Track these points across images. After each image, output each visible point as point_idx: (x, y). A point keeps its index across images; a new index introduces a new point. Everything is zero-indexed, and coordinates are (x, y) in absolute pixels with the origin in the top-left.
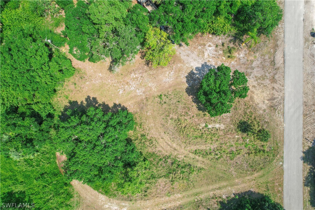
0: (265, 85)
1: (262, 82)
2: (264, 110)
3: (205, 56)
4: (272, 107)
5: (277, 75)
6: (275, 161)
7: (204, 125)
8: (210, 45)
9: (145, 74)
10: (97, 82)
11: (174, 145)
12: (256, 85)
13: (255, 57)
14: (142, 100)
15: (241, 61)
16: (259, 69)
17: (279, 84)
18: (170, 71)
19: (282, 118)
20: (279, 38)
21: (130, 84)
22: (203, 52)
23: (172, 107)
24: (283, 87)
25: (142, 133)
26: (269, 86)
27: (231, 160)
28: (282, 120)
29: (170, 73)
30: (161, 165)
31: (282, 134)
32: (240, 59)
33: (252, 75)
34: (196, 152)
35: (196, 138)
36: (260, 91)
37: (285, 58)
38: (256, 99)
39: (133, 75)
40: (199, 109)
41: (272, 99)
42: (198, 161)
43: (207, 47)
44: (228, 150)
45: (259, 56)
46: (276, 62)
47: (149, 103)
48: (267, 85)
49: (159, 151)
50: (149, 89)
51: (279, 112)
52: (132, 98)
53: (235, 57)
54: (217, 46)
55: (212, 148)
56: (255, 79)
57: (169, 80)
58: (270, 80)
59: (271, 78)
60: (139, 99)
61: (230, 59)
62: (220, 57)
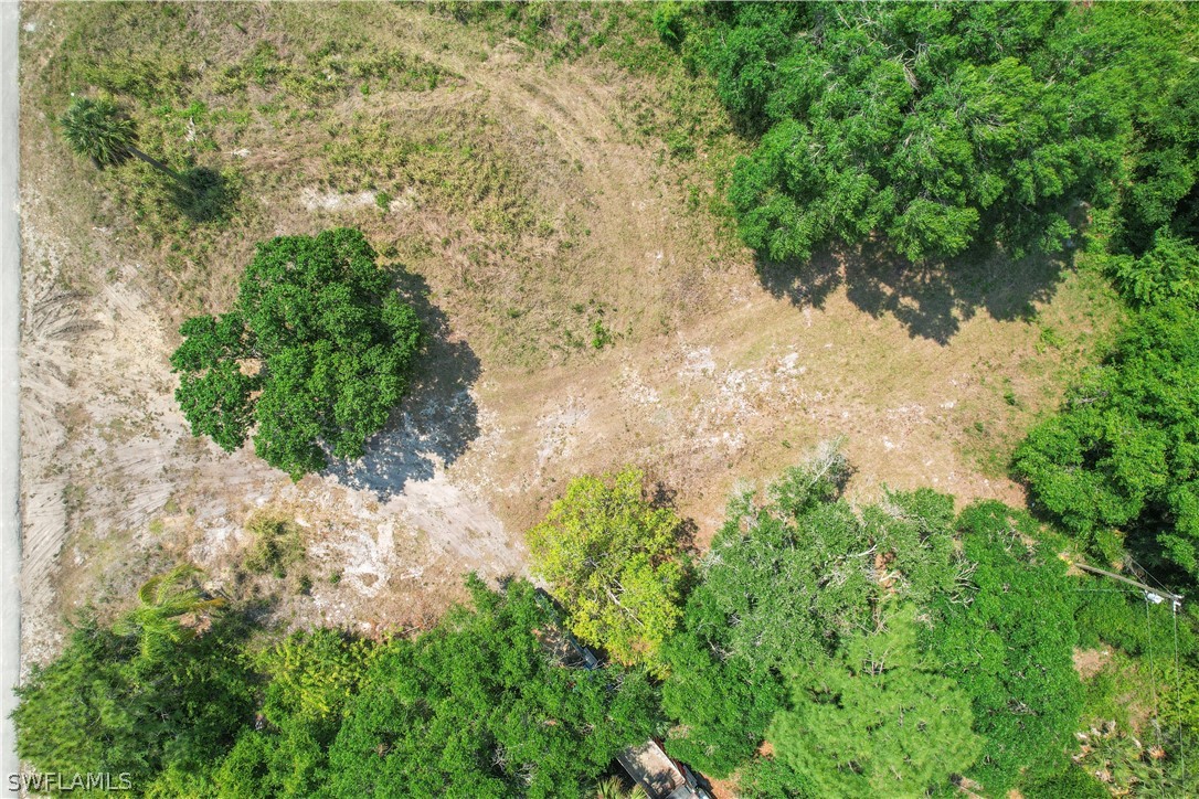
0: (111, 397)
1: (125, 410)
2: (114, 277)
3: (389, 533)
4: (77, 295)
5: (56, 443)
6: (60, 39)
7: (395, 205)
8: (369, 585)
9: (677, 444)
10: (904, 410)
11: (534, 108)
12: (152, 394)
13: (157, 528)
14: (689, 322)
15: (222, 510)
16: (138, 469)
17: (46, 402)
18: (554, 461)
19: (28, 240)
20: (46, 616)
21: (746, 397)
22: (398, 550)
23: (545, 289)
24: (24, 385)
25: (687, 167)
26: (91, 392)
27: (267, 44)
28: (28, 233)
29: (558, 452)
30: (597, 17)
31: (27, 166)
32: (229, 517)
33: (174, 444)
34: (436, 77)
35: (431, 143)
36: (134, 370)
37: (14, 524)
38: (153, 329)
39: (735, 445)
40: (417, 282)
41: (76, 331)
42: (426, 37)
43: (381, 576)
44: (282, 85)
45: (139, 533)
46: (60, 506)
47: (655, 309)
48: (102, 397)
49: (607, 81)
50: (654, 377)
51: (44, 269)
52: (738, 333)
53: (252, 527)
54: (337, 578)
55: (358, 101)
56: (158, 426)
57: (563, 419)
58: (88, 419)
59: (80, 429)
60: (705, 327)
61: (275, 515)
62: (321, 528)
